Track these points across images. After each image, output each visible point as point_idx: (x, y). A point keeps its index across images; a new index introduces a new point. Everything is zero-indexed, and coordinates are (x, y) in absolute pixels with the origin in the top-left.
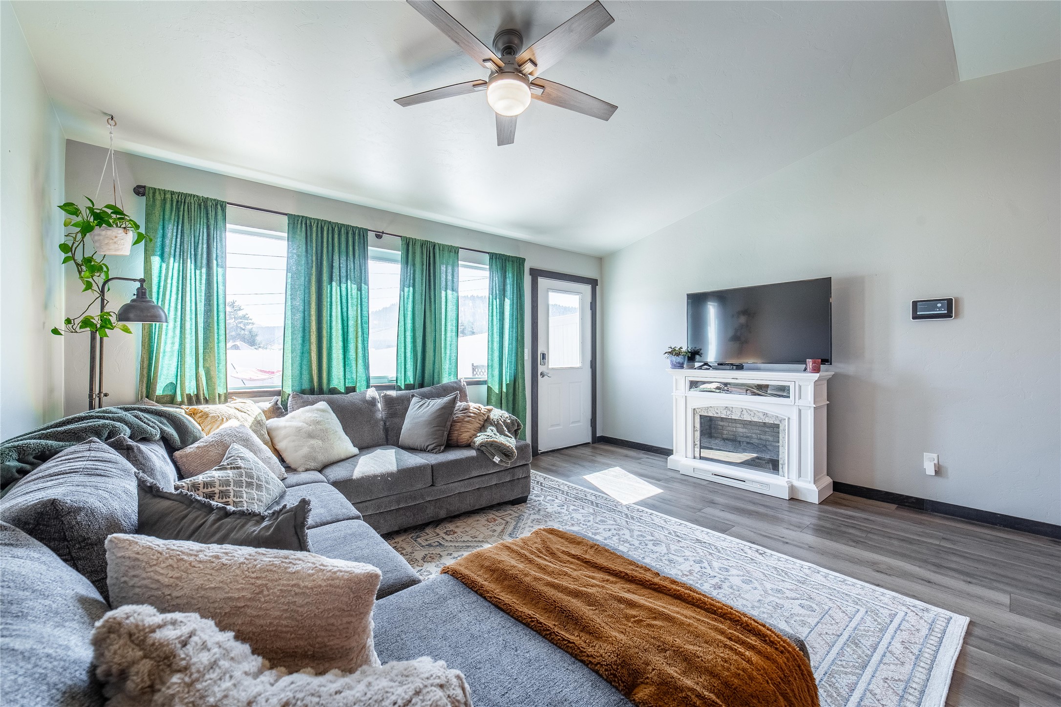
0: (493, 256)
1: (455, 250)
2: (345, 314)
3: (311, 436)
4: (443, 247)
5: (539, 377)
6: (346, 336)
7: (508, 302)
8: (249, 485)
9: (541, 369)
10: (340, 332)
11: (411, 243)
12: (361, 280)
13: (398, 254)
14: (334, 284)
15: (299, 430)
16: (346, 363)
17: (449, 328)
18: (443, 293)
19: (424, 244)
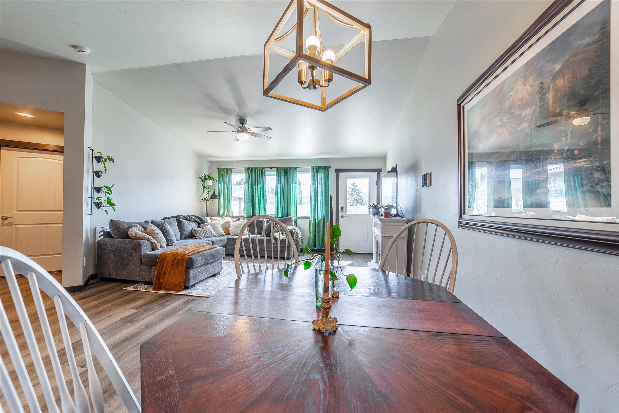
0: (313, 168)
1: (296, 169)
2: (259, 194)
3: (236, 227)
4: (291, 168)
5: (340, 218)
6: (260, 201)
7: (319, 186)
8: (204, 232)
9: (341, 214)
10: (258, 200)
11: (279, 169)
12: (264, 184)
13: (275, 173)
14: (256, 185)
15: (234, 225)
16: (260, 209)
17: (294, 198)
18: (291, 185)
19: (283, 168)
